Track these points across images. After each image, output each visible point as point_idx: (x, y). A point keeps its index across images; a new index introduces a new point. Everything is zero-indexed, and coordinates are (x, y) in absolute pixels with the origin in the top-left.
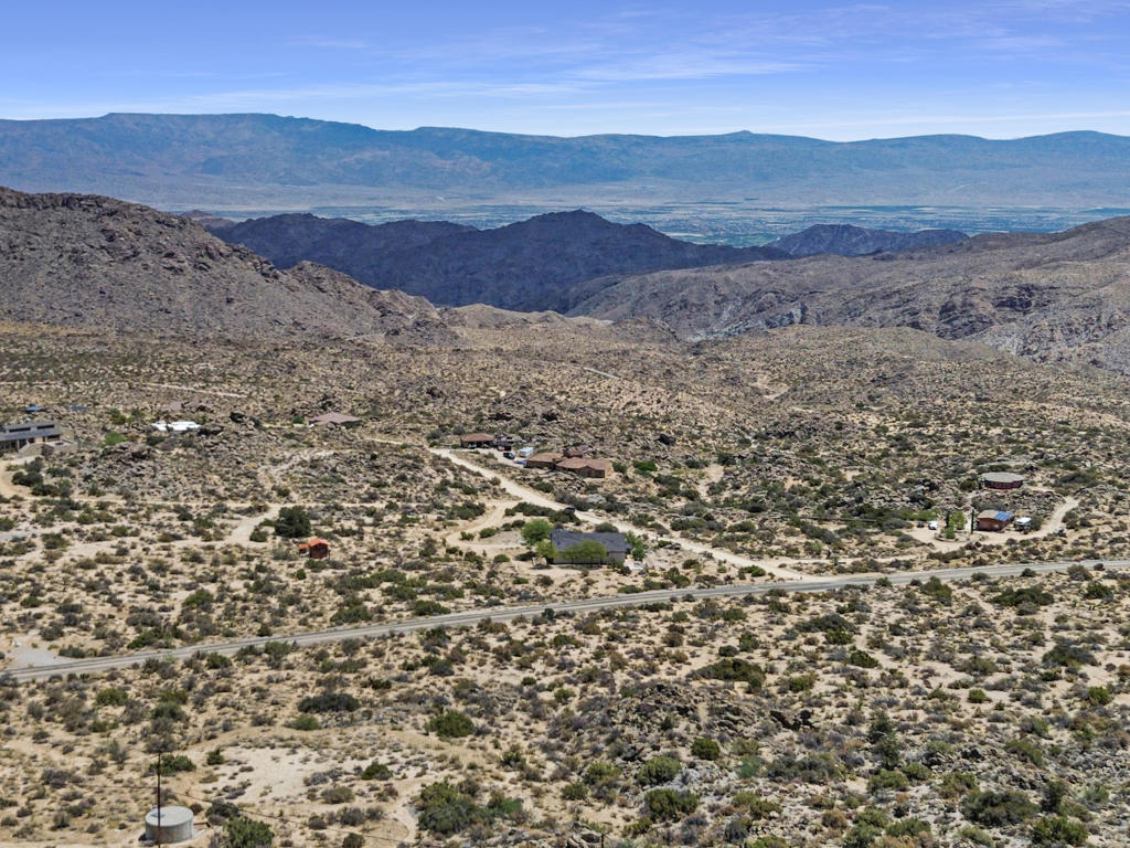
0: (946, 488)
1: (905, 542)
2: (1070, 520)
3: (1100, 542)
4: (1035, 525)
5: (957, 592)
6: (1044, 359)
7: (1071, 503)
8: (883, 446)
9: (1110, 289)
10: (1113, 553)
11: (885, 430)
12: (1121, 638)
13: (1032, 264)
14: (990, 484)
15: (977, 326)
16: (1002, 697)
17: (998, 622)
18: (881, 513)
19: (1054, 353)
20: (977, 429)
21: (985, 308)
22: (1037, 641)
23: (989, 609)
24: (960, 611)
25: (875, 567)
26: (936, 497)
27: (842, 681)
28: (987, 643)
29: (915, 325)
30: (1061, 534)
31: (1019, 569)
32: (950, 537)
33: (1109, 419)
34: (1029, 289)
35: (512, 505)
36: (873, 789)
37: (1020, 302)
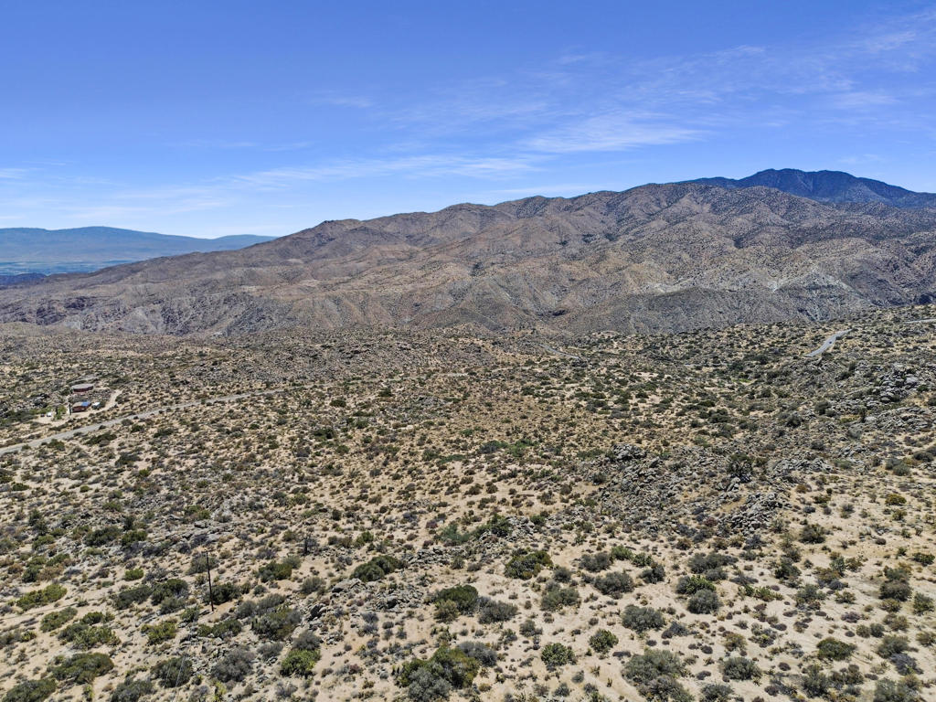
0: (54, 396)
1: (35, 426)
2: (119, 400)
3: (135, 407)
4: (102, 405)
5: (67, 443)
6: (95, 330)
7: (118, 392)
8: (15, 381)
9: (122, 296)
10: (141, 410)
11: (15, 373)
12: (151, 446)
13: (82, 287)
14: (76, 390)
15: (57, 318)
16: (98, 486)
17: (90, 453)
18: (19, 414)
19: (100, 327)
20: (65, 365)
21: (62, 309)
22: (111, 457)
23: (85, 448)
24: (70, 452)
25: (21, 441)
26: (49, 401)
27: (10, 500)
28: (86, 463)
29: (24, 320)
30: (116, 407)
31: (98, 426)
32: (59, 418)
33: (131, 353)
34: (82, 299)
36: (35, 548)
37: (78, 305)
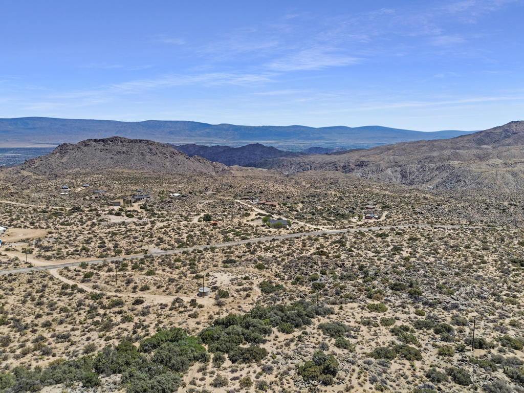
0: (357, 209)
1: (350, 222)
2: (387, 216)
3: (395, 222)
4: (379, 218)
5: (366, 234)
6: (366, 178)
7: (386, 213)
8: (337, 199)
9: (381, 162)
10: (399, 224)
11: (336, 195)
12: (407, 245)
13: (363, 156)
14: (367, 208)
15: (351, 170)
16: (384, 259)
17: (378, 241)
18: (343, 215)
19: (369, 177)
20: (358, 195)
21: (353, 166)
22: (388, 246)
23: (375, 238)
24: (368, 238)
25: (346, 228)
26: (355, 211)
27: (347, 255)
28: (377, 246)
29: (337, 170)
30: (385, 220)
31: (379, 228)
32: (360, 220)
33: (387, 192)
34: (363, 162)
35: (257, 213)
36: (365, 282)
37: (361, 165)
